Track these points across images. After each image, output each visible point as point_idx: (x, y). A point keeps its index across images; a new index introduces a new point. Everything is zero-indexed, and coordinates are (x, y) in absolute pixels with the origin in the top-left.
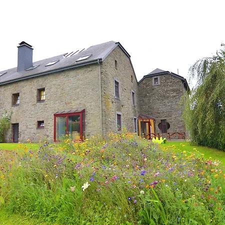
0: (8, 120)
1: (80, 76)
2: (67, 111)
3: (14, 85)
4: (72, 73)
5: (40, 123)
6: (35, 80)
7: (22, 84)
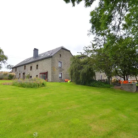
0: (29, 75)
1: (47, 61)
2: (43, 72)
3: (31, 64)
4: (45, 60)
5: (37, 76)
6: (36, 62)
7: (33, 63)
